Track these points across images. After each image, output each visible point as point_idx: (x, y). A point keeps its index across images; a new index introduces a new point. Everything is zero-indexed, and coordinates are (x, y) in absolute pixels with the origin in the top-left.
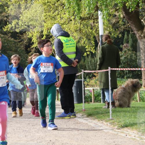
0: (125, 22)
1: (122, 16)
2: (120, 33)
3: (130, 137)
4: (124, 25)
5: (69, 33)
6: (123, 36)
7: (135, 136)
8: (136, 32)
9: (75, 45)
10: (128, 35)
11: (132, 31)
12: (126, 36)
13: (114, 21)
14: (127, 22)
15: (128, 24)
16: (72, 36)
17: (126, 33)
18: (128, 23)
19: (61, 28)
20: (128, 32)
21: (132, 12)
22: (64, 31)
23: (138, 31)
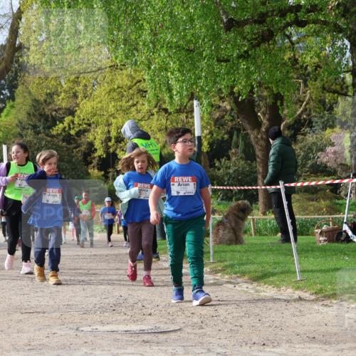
0: (233, 117)
1: (228, 107)
2: (226, 133)
3: (240, 289)
4: (232, 121)
5: (150, 133)
6: (231, 137)
7: (247, 288)
8: (249, 131)
9: (158, 152)
10: (238, 136)
11: (244, 130)
12: (235, 137)
13: (217, 115)
14: (236, 116)
15: (239, 120)
16: (154, 138)
17: (235, 133)
18: (238, 118)
19: (137, 126)
20: (239, 131)
21: (243, 101)
22: (142, 131)
23: (253, 129)
